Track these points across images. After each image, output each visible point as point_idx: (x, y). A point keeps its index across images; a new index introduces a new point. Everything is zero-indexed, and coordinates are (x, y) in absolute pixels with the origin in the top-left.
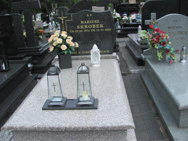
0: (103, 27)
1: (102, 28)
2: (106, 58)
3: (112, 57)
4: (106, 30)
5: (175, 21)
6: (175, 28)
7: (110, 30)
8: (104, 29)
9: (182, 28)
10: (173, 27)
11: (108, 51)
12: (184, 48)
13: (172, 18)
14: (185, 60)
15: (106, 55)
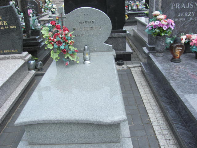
0: (7, 24)
1: (6, 26)
2: (13, 59)
3: (19, 58)
4: (11, 27)
5: (86, 15)
6: (87, 23)
7: (15, 27)
8: (9, 27)
9: (95, 23)
10: (84, 22)
11: (16, 51)
12: (86, 47)
13: (83, 12)
14: (89, 61)
15: (13, 55)
